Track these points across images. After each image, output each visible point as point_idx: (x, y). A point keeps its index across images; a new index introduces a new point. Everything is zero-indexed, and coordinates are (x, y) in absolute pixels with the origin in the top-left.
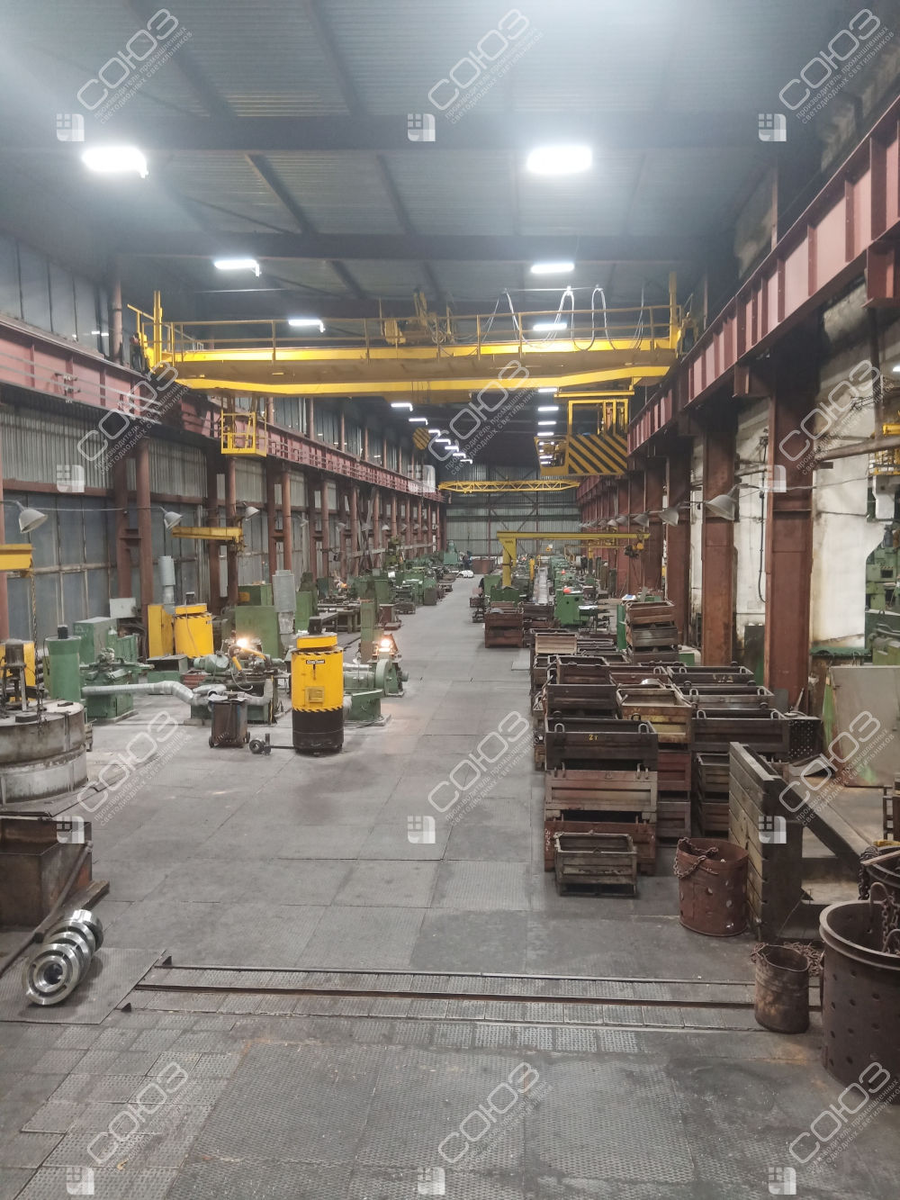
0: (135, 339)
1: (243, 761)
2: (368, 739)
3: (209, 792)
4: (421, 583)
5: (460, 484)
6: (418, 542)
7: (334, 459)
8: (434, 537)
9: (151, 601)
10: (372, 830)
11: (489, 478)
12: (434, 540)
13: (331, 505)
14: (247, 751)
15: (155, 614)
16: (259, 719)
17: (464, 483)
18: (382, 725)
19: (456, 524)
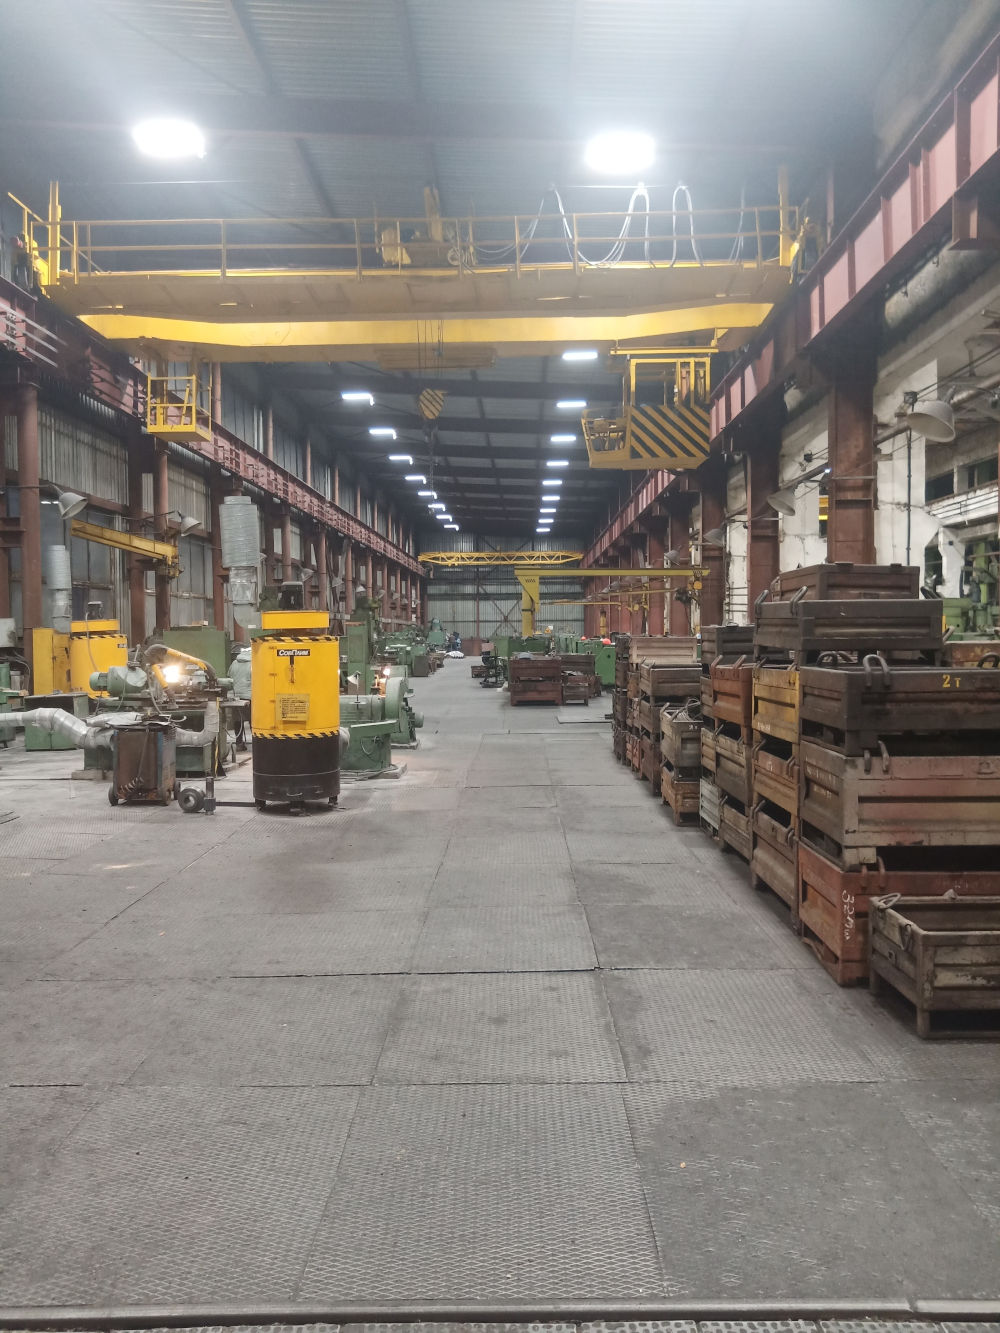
0: (20, 242)
1: (167, 822)
2: (376, 794)
3: (99, 865)
4: (409, 648)
5: (442, 555)
6: (397, 617)
7: (299, 491)
8: (414, 616)
9: (39, 623)
10: (425, 917)
11: (477, 549)
12: (414, 619)
13: (295, 554)
14: (176, 810)
15: (43, 643)
16: (195, 768)
17: (449, 554)
18: (396, 776)
19: (438, 604)
